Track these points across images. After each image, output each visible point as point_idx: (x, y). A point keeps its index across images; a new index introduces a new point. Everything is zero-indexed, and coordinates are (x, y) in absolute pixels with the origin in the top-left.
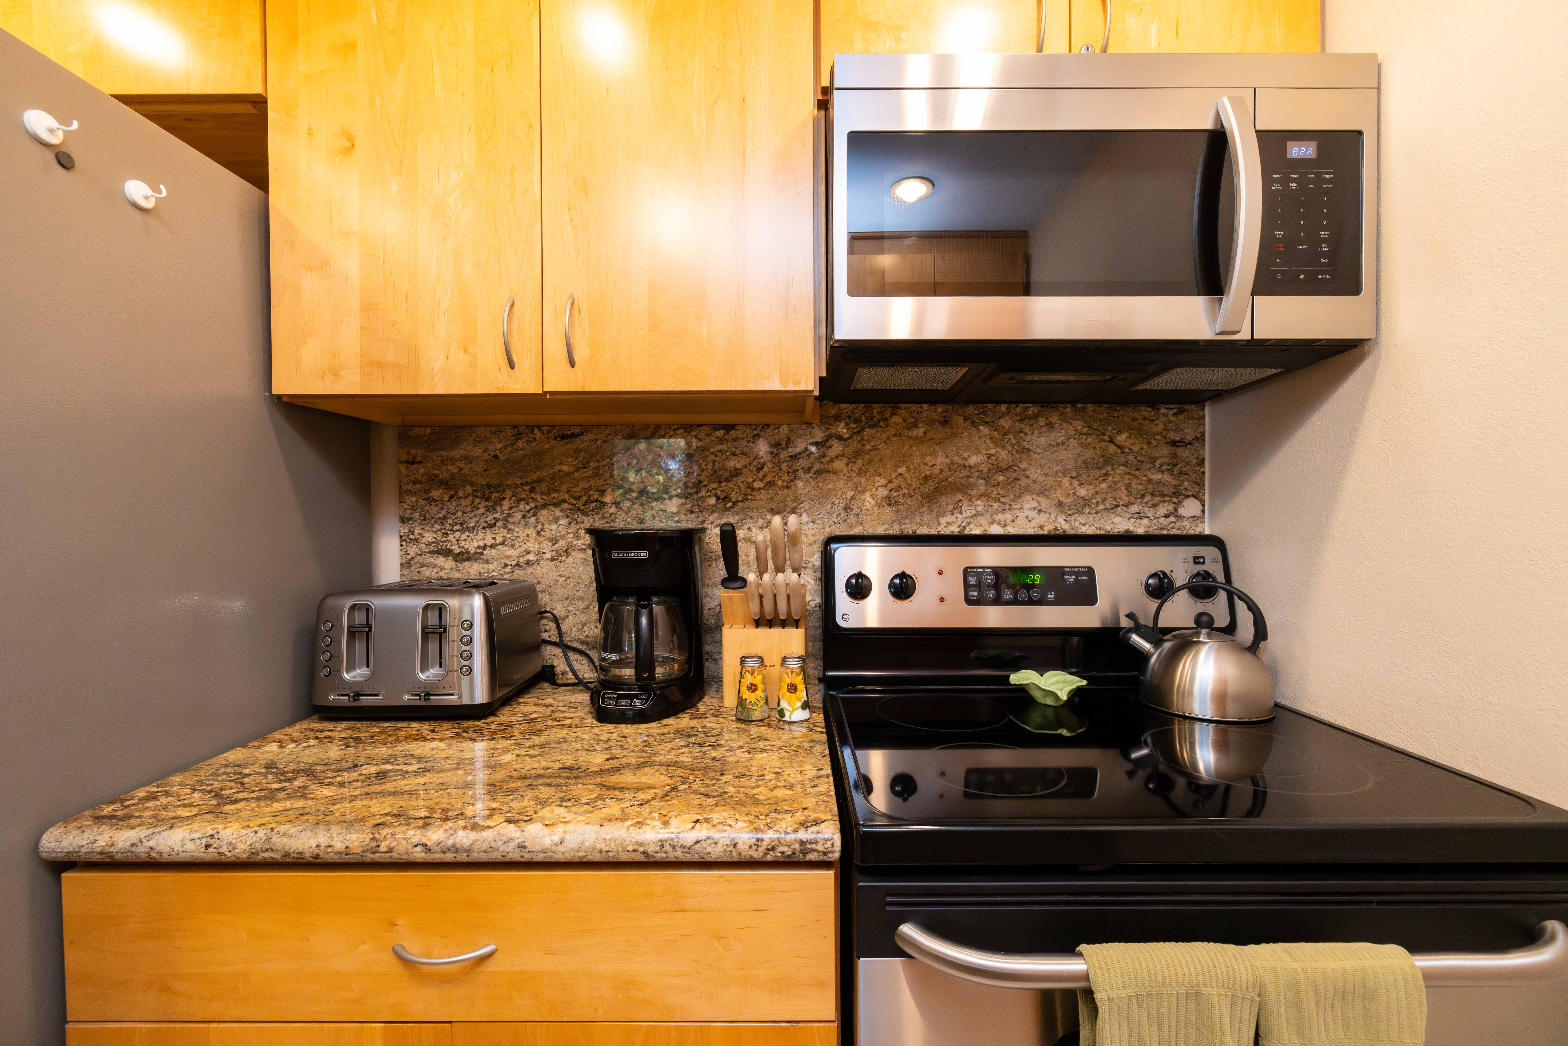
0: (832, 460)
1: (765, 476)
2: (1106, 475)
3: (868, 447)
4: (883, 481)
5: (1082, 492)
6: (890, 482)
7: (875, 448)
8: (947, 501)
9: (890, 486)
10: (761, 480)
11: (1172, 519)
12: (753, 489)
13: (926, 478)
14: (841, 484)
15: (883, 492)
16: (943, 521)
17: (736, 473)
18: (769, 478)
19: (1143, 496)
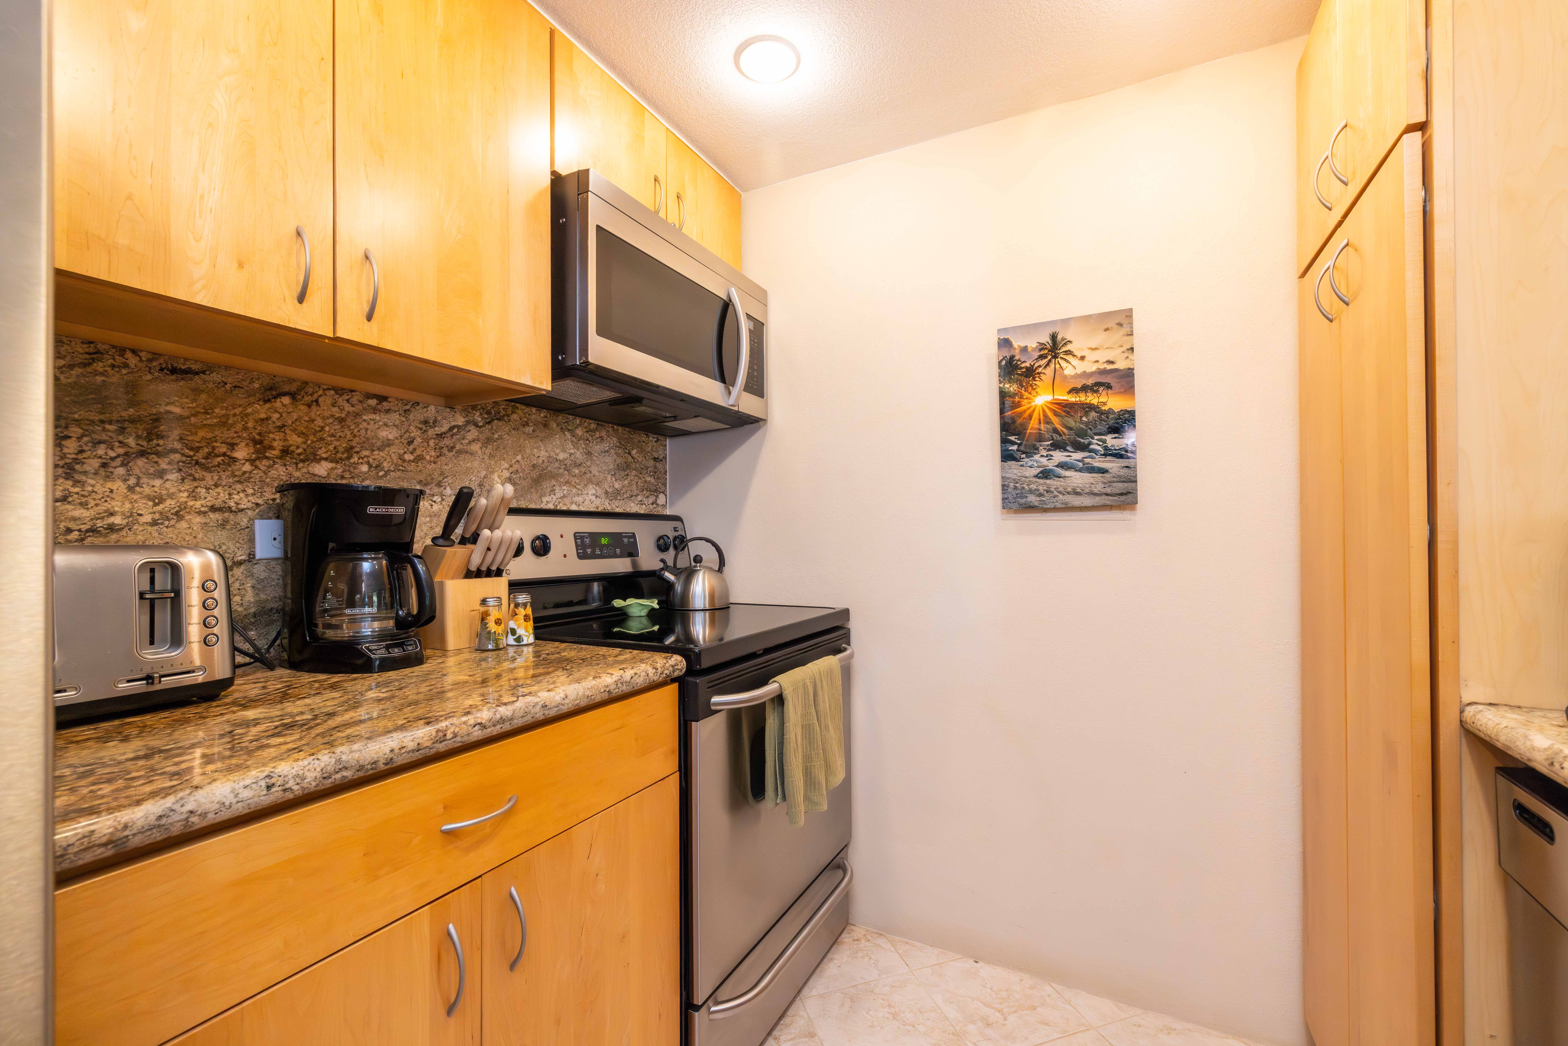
0: (470, 442)
1: (415, 449)
2: (627, 475)
3: (496, 436)
4: (506, 465)
5: (617, 485)
6: (511, 466)
7: (500, 437)
8: (547, 485)
9: (511, 470)
10: (412, 453)
11: (655, 506)
12: (404, 461)
13: (534, 466)
14: (476, 464)
15: (506, 474)
16: (544, 499)
17: (388, 444)
18: (418, 452)
19: (643, 491)
